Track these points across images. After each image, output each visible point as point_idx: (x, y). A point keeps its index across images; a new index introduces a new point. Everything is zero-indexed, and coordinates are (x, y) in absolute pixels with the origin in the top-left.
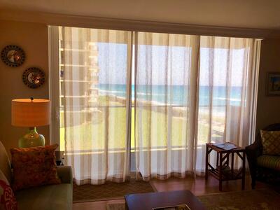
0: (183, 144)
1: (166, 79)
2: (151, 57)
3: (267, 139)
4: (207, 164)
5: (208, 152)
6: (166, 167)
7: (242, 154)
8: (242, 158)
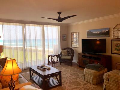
0: (42, 58)
1: (35, 38)
2: (30, 31)
3: (63, 52)
4: (49, 61)
5: (49, 57)
6: (37, 64)
7: (57, 56)
8: (57, 58)
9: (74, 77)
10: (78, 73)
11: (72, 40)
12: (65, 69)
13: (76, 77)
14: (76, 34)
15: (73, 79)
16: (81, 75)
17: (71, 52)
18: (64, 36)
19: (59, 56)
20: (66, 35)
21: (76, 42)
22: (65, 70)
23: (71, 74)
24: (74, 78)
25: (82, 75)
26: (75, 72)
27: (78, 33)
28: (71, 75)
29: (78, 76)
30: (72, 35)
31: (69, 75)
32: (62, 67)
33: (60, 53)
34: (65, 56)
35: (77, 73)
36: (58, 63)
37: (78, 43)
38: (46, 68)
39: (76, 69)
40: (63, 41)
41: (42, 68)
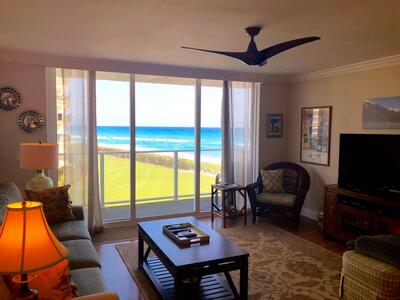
3: (266, 177)
4: (213, 204)
5: (213, 193)
7: (243, 192)
8: (244, 196)
9: (299, 278)
10: (319, 265)
11: (304, 137)
12: (271, 241)
13: (307, 279)
14: (321, 114)
15: (297, 284)
16: (328, 273)
17: (297, 178)
18: (274, 121)
19: (251, 191)
20: (281, 115)
21: (320, 141)
22: (268, 245)
23: (290, 266)
24: (301, 284)
25: (336, 272)
26: (307, 259)
27: (328, 110)
28: (291, 269)
29: (319, 274)
30: (306, 116)
31: (283, 268)
32: (260, 234)
33: (255, 180)
34: (275, 192)
35: (313, 262)
36: (245, 215)
37: (325, 149)
38: (194, 236)
39: (311, 245)
40: (269, 137)
41: (180, 234)
